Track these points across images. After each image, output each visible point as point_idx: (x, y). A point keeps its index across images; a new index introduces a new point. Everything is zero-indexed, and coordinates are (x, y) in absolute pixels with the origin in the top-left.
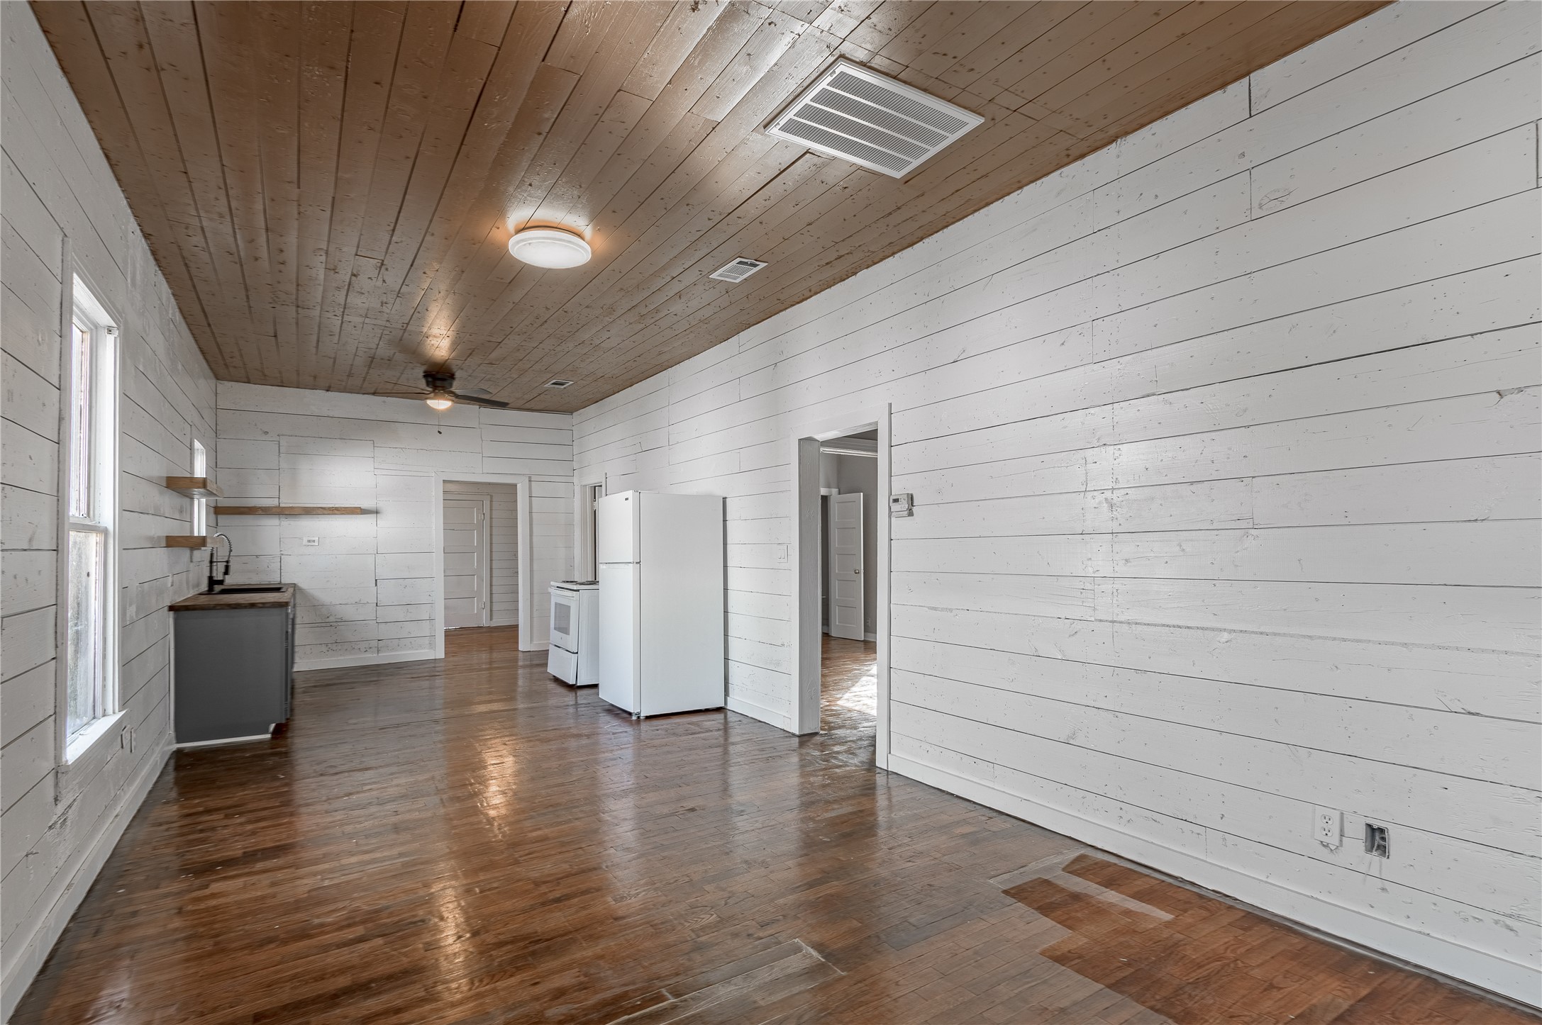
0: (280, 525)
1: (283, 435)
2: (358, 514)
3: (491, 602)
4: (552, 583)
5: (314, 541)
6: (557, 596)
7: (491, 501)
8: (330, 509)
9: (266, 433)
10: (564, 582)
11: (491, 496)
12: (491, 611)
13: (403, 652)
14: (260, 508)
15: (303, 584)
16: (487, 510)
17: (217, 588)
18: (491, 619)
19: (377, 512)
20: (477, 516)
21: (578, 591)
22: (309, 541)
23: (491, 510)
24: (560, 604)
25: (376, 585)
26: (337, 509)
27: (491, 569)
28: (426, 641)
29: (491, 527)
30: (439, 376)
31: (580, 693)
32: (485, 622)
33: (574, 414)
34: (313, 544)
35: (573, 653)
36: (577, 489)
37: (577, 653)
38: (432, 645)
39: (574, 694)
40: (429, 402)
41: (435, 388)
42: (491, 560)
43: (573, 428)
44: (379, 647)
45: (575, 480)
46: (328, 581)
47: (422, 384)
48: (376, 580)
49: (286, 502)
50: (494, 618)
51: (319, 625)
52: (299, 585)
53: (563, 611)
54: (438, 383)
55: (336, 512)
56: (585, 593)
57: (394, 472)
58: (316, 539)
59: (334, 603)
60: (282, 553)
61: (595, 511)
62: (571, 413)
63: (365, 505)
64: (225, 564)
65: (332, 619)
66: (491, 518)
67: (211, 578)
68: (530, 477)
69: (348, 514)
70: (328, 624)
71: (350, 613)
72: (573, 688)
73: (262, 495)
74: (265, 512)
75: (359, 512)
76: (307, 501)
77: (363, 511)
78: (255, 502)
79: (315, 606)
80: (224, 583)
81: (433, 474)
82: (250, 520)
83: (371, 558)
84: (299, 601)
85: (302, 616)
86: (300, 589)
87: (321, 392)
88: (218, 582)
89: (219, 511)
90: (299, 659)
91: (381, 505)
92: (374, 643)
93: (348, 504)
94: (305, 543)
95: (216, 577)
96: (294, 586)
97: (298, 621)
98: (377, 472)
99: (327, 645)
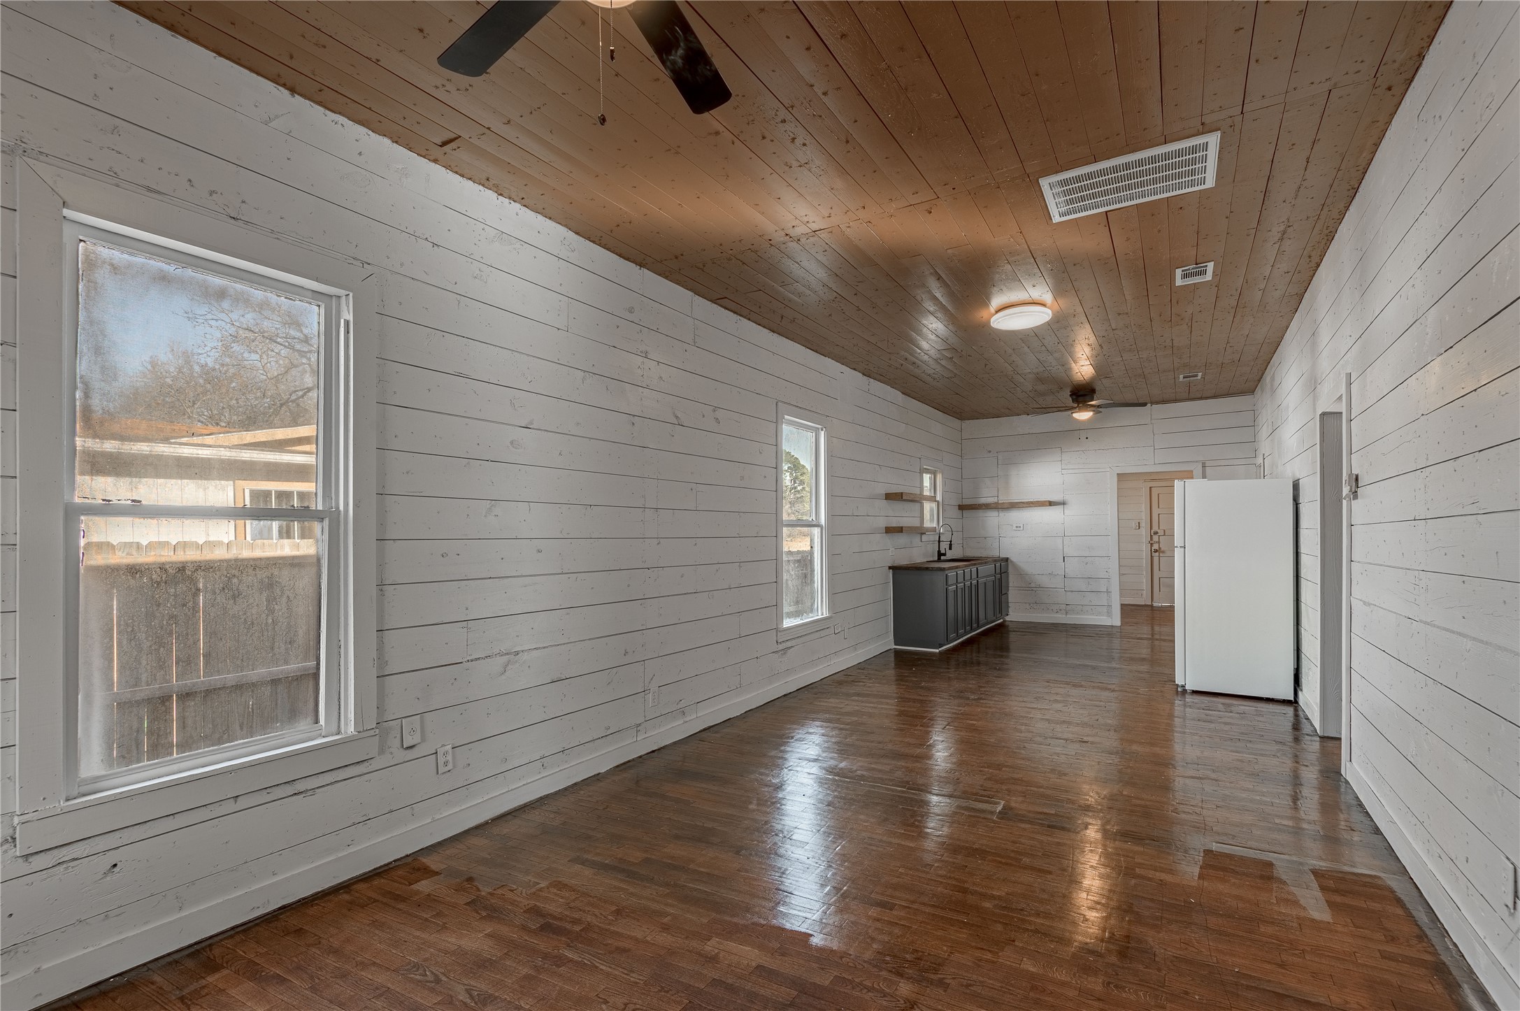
0: (999, 516)
1: (1000, 452)
2: (1047, 506)
8: (1028, 503)
9: (990, 452)
13: (1087, 617)
14: (984, 504)
15: (1013, 559)
17: (942, 558)
19: (1064, 503)
22: (1017, 527)
25: (1064, 561)
26: (1032, 503)
28: (1105, 609)
30: (1081, 393)
33: (1255, 393)
34: (1020, 528)
38: (1109, 614)
40: (1074, 415)
41: (1078, 403)
43: (1255, 408)
44: (1068, 608)
45: (1257, 461)
46: (1030, 558)
47: (1069, 402)
48: (1064, 557)
49: (1003, 499)
51: (1025, 588)
52: (1011, 559)
54: (1081, 399)
55: (1032, 505)
57: (1077, 471)
58: (1022, 526)
59: (1034, 573)
60: (1000, 535)
63: (1054, 498)
64: (949, 542)
65: (1033, 585)
67: (939, 551)
68: (1204, 464)
69: (1039, 506)
70: (1030, 589)
71: (1045, 581)
73: (987, 496)
74: (987, 507)
75: (1048, 503)
76: (1015, 498)
77: (1051, 504)
78: (983, 501)
79: (1021, 574)
80: (950, 555)
81: (1108, 469)
82: (980, 513)
83: (1060, 540)
84: (1010, 570)
85: (1013, 581)
86: (1012, 562)
87: (1024, 417)
88: (944, 555)
89: (962, 508)
90: (1010, 612)
91: (1067, 498)
92: (1064, 607)
93: (1042, 499)
94: (1015, 528)
95: (943, 551)
96: (1007, 560)
97: (1011, 584)
98: (1064, 472)
99: (1030, 604)
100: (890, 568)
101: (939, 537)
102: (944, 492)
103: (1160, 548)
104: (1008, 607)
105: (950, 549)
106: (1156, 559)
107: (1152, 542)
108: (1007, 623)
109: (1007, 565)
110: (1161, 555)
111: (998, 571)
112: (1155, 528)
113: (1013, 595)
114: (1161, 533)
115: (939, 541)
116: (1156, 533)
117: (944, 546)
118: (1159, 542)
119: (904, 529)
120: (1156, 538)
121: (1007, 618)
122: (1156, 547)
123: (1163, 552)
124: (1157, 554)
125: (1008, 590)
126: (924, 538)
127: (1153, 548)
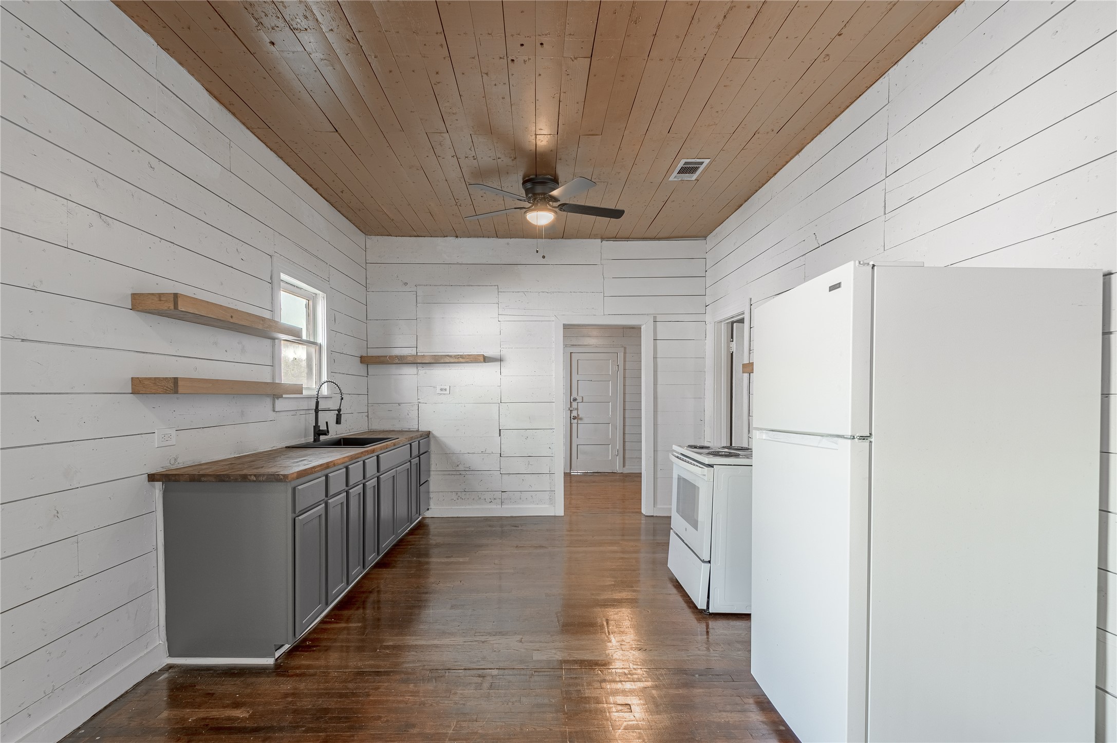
0: (417, 374)
1: (420, 285)
2: (480, 362)
3: (624, 450)
4: (675, 447)
5: (446, 390)
6: (682, 469)
7: (625, 353)
8: (456, 357)
9: (406, 284)
10: (690, 446)
11: (625, 348)
12: (624, 458)
13: (525, 506)
14: (397, 356)
15: (437, 432)
16: (621, 363)
17: (322, 438)
18: (624, 466)
19: (500, 360)
20: (612, 367)
21: (711, 466)
22: (441, 390)
23: (625, 361)
24: (684, 479)
25: (500, 435)
26: (463, 357)
27: (624, 418)
28: (546, 495)
29: (624, 378)
30: (539, 179)
31: (713, 624)
32: (618, 468)
33: (708, 238)
34: (445, 392)
35: (703, 561)
36: (710, 328)
37: (709, 562)
38: (552, 501)
39: (704, 626)
41: (534, 196)
42: (624, 410)
43: (707, 256)
44: (503, 496)
45: (708, 318)
46: (458, 430)
48: (500, 430)
49: (424, 350)
50: (627, 464)
51: (451, 473)
52: (434, 432)
53: (688, 490)
54: (539, 190)
55: (461, 360)
56: (724, 470)
57: (516, 318)
58: (448, 387)
59: (462, 452)
60: (419, 401)
61: (732, 354)
62: (705, 237)
63: (489, 353)
64: (337, 412)
65: (461, 468)
66: (625, 369)
67: (316, 427)
68: (655, 317)
69: (471, 362)
70: (458, 473)
71: (476, 462)
72: (705, 615)
73: (402, 345)
74: (402, 361)
75: (482, 360)
76: (439, 349)
77: (486, 359)
78: (397, 352)
79: (447, 454)
80: (336, 432)
81: (553, 319)
82: (393, 370)
83: (496, 407)
84: (433, 448)
85: (436, 463)
86: (435, 437)
87: (451, 240)
88: (326, 433)
89: (365, 360)
90: (432, 506)
91: (505, 353)
92: (498, 495)
93: (474, 352)
94: (438, 391)
95: (323, 427)
96: (428, 434)
97: (433, 468)
98: (501, 318)
99: (457, 493)
100: (152, 478)
101: (317, 403)
102: (331, 330)
103: (578, 415)
104: (429, 498)
105: (338, 421)
106: (574, 426)
107: (571, 409)
108: (427, 521)
109: (428, 444)
110: (579, 422)
111: (415, 452)
112: (574, 395)
113: (436, 482)
114: (579, 400)
115: (317, 410)
116: (575, 400)
117: (327, 418)
118: (577, 409)
119: (180, 383)
120: (575, 405)
121: (428, 514)
122: (574, 414)
123: (581, 419)
124: (576, 421)
125: (429, 476)
126: (280, 404)
127: (572, 415)
